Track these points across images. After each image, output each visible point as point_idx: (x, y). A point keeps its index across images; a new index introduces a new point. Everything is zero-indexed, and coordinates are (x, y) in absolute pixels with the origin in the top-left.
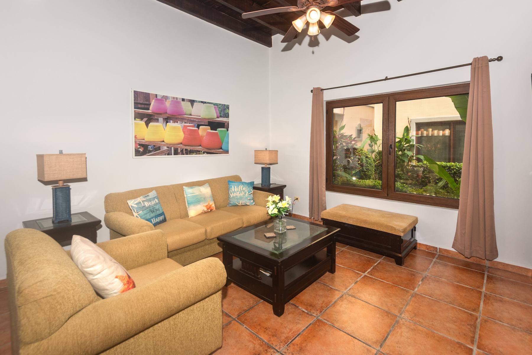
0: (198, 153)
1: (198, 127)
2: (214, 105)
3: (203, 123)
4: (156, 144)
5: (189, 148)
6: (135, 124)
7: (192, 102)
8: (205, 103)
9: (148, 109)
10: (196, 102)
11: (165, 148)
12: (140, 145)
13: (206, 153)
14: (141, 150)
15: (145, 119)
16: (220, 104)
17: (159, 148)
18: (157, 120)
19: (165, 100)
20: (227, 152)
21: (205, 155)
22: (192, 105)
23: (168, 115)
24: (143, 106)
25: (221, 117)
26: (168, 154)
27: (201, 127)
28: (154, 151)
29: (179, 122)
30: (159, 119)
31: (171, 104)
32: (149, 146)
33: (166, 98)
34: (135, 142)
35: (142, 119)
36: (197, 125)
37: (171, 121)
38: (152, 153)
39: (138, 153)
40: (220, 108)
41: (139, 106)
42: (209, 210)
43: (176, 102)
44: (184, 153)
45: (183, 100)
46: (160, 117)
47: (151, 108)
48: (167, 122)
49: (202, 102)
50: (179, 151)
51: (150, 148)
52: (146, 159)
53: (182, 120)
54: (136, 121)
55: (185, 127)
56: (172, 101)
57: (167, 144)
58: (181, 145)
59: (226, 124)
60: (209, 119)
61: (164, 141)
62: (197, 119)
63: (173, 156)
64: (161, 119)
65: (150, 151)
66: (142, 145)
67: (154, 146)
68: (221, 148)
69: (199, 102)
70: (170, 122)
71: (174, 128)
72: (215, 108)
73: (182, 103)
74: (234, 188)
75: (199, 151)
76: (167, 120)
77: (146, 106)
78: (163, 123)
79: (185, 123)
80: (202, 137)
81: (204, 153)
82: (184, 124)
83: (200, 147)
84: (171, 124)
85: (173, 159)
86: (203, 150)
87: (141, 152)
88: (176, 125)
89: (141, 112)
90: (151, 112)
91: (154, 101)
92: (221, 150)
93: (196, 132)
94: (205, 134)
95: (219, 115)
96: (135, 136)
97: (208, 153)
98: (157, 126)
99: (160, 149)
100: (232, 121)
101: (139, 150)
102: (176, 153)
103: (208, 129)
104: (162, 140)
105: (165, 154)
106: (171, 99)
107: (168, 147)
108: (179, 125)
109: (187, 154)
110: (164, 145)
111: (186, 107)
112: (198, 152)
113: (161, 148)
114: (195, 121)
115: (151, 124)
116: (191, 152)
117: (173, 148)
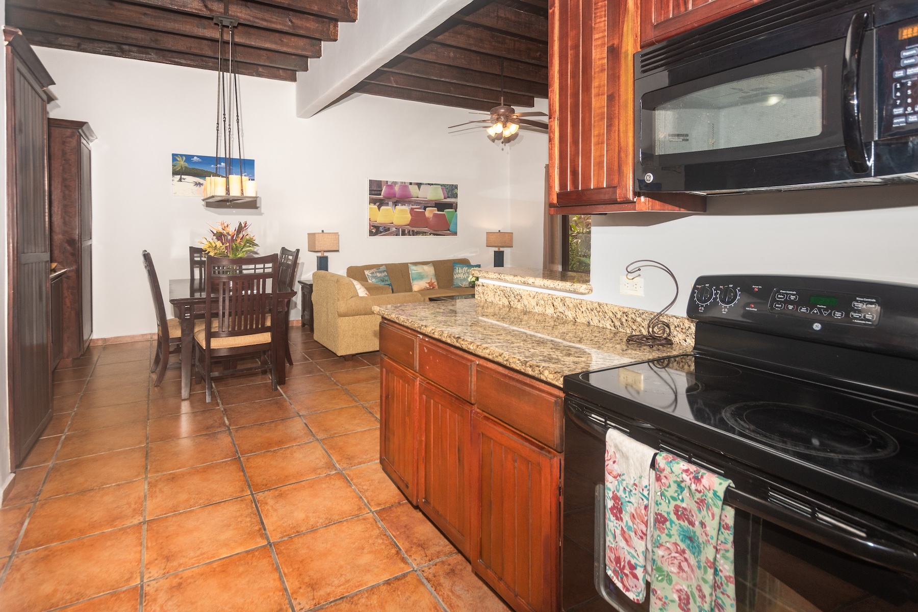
1: (425, 208)
2: (441, 186)
3: (430, 205)
4: (386, 225)
5: (416, 229)
6: (370, 208)
7: (419, 185)
8: (432, 184)
9: (380, 195)
10: (423, 185)
11: (394, 229)
12: (373, 226)
14: (374, 231)
15: (378, 204)
16: (447, 185)
17: (389, 229)
18: (387, 204)
19: (394, 185)
20: (455, 234)
21: (432, 236)
22: (419, 188)
23: (396, 199)
24: (376, 192)
25: (448, 197)
26: (397, 235)
27: (427, 209)
28: (385, 232)
29: (406, 205)
30: (389, 203)
31: (399, 189)
33: (395, 183)
34: (369, 224)
35: (375, 204)
36: (423, 207)
37: (400, 204)
38: (383, 234)
39: (371, 234)
40: (448, 188)
41: (373, 192)
42: (432, 287)
43: (404, 186)
44: (411, 234)
45: (411, 184)
46: (390, 201)
47: (382, 194)
48: (396, 205)
49: (429, 184)
50: (406, 232)
51: (381, 229)
52: (377, 238)
53: (409, 202)
54: (370, 206)
55: (412, 209)
56: (401, 185)
57: (396, 225)
58: (408, 226)
59: (454, 205)
60: (435, 200)
61: (392, 223)
62: (424, 201)
63: (401, 236)
64: (390, 203)
65: (381, 232)
66: (375, 227)
67: (385, 227)
68: (449, 230)
69: (426, 184)
70: (398, 205)
71: (402, 210)
72: (442, 188)
73: (410, 186)
74: (459, 269)
75: (426, 233)
76: (396, 204)
77: (378, 192)
78: (393, 206)
79: (412, 205)
80: (428, 218)
81: (430, 234)
82: (411, 207)
84: (399, 207)
85: (400, 238)
86: (429, 231)
87: (374, 233)
88: (403, 207)
89: (375, 198)
90: (382, 197)
91: (385, 187)
92: (449, 232)
93: (423, 213)
94: (431, 216)
95: (447, 196)
96: (370, 219)
97: (434, 234)
98: (387, 210)
99: (389, 231)
100: (460, 201)
102: (403, 234)
103: (436, 211)
104: (391, 222)
105: (394, 235)
106: (399, 184)
107: (396, 229)
108: (406, 208)
109: (414, 235)
110: (393, 227)
111: (413, 190)
112: (424, 233)
113: (390, 229)
114: (422, 203)
115: (382, 208)
116: (417, 233)
117: (400, 229)
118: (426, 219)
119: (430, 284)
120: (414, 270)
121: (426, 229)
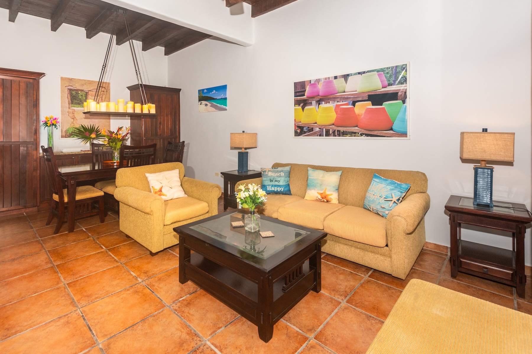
0: (354, 135)
1: (354, 104)
2: (377, 72)
3: (360, 99)
4: (309, 125)
5: (342, 129)
6: (295, 109)
7: (346, 77)
8: (364, 73)
9: (304, 95)
10: (352, 75)
11: (317, 129)
12: (298, 127)
13: (364, 135)
14: (299, 131)
15: (302, 105)
17: (312, 130)
18: (311, 104)
19: (317, 83)
20: (403, 135)
21: (364, 137)
22: (346, 80)
23: (320, 97)
24: (300, 94)
25: (389, 85)
26: (320, 136)
27: (357, 104)
28: (308, 132)
29: (331, 102)
30: (313, 102)
31: (323, 86)
32: (305, 128)
33: (318, 81)
34: (295, 124)
35: (299, 105)
36: (352, 102)
37: (323, 102)
38: (307, 134)
39: (297, 134)
40: (388, 73)
41: (298, 94)
43: (328, 81)
44: (336, 134)
45: (336, 78)
46: (313, 100)
47: (306, 94)
48: (319, 104)
49: (359, 73)
50: (331, 133)
51: (305, 129)
52: (303, 139)
53: (334, 99)
54: (296, 107)
56: (324, 82)
57: (319, 125)
58: (333, 126)
59: (401, 93)
60: (369, 92)
61: (316, 123)
62: (352, 95)
63: (324, 137)
64: (314, 102)
65: (305, 132)
66: (299, 127)
67: (308, 127)
68: (392, 129)
69: (355, 74)
71: (326, 109)
72: (379, 75)
73: (335, 80)
75: (356, 133)
76: (319, 102)
77: (302, 93)
78: (316, 105)
79: (338, 102)
80: (358, 115)
81: (362, 135)
82: (336, 103)
83: (356, 128)
84: (323, 105)
85: (324, 140)
86: (360, 131)
87: (298, 133)
88: (328, 105)
89: (299, 99)
90: (306, 97)
91: (308, 86)
92: (391, 132)
93: (352, 110)
94: (363, 112)
95: (386, 83)
96: (295, 119)
97: (367, 135)
98: (311, 109)
99: (313, 131)
101: (297, 131)
102: (328, 134)
103: (369, 105)
104: (314, 122)
105: (317, 136)
106: (323, 81)
107: (320, 129)
108: (331, 105)
109: (339, 136)
110: (317, 127)
111: (339, 85)
113: (314, 129)
114: (350, 98)
115: (306, 108)
116: (344, 134)
117: (324, 129)
118: (356, 117)
119: (323, 196)
120: (314, 175)
121: (355, 129)
